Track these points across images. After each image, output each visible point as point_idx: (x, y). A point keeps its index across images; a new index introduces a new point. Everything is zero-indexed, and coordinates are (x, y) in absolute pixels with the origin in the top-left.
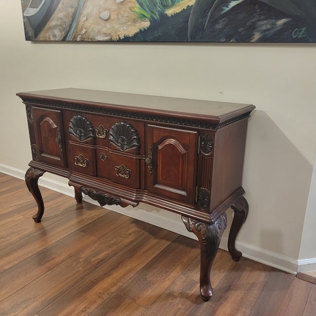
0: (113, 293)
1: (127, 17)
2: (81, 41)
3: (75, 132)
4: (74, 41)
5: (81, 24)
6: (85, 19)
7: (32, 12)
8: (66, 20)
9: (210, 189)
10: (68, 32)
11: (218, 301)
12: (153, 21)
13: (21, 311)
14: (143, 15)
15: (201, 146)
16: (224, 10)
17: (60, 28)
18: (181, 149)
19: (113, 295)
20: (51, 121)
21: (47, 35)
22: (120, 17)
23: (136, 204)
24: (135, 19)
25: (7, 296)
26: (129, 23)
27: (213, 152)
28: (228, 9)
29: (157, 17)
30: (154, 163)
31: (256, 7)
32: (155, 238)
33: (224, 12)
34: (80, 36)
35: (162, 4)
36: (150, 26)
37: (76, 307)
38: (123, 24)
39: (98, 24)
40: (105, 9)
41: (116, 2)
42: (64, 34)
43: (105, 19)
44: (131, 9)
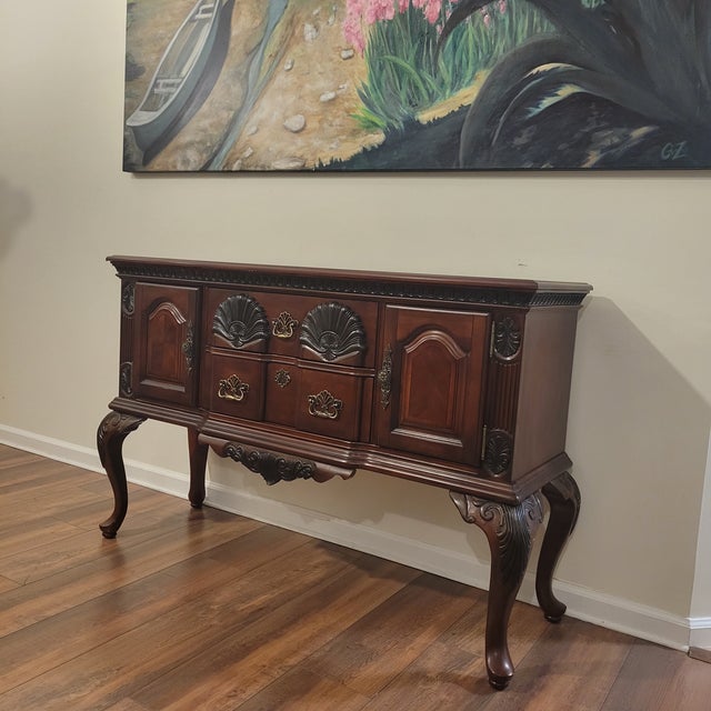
0: (292, 667)
1: (340, 126)
2: (240, 171)
3: (225, 330)
6: (254, 129)
7: (143, 118)
8: (216, 133)
9: (513, 431)
10: (215, 155)
11: (526, 692)
12: (391, 132)
13: (92, 691)
14: (373, 122)
15: (495, 342)
16: (530, 112)
17: (201, 147)
18: (454, 350)
19: (293, 671)
20: (175, 311)
21: (171, 160)
22: (326, 125)
23: (348, 473)
24: (354, 130)
25: (57, 663)
26: (344, 137)
27: (521, 353)
28: (537, 111)
29: (399, 125)
30: (395, 383)
31: (593, 107)
32: (371, 577)
33: (530, 115)
34: (239, 161)
35: (411, 103)
36: (384, 143)
37: (213, 688)
38: (330, 139)
39: (280, 140)
40: (297, 113)
41: (318, 101)
42: (207, 157)
43: (294, 129)
44: (348, 112)
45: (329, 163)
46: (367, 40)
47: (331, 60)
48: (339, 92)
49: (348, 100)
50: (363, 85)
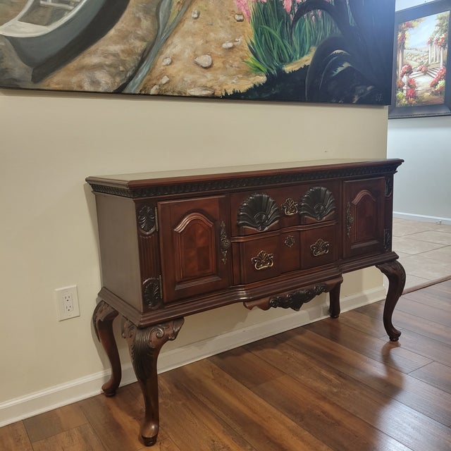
1: (238, 67)
2: (158, 95)
4: (144, 95)
5: (159, 68)
6: (168, 61)
7: (27, 30)
16: (333, 74)
17: (113, 70)
22: (228, 66)
24: (248, 72)
26: (240, 76)
28: (336, 73)
29: (274, 72)
36: (266, 82)
38: (231, 76)
39: (193, 73)
40: (205, 53)
41: (221, 46)
42: (122, 81)
43: (204, 66)
44: (242, 58)
45: (232, 93)
46: (251, 11)
47: (228, 19)
48: (235, 44)
49: (242, 50)
50: (251, 41)
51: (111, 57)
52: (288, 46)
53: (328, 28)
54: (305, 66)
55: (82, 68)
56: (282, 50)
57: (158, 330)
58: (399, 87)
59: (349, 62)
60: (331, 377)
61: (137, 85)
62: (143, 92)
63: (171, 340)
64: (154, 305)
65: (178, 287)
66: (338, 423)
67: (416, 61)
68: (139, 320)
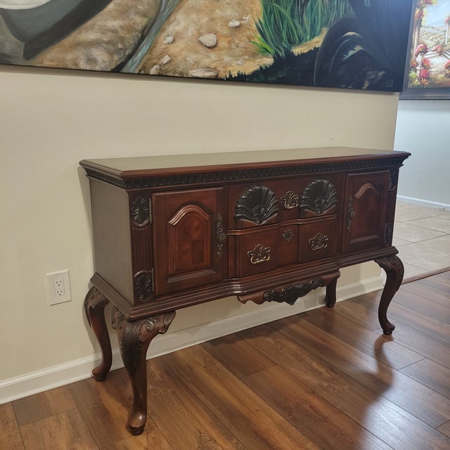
1: (244, 48)
2: (159, 75)
4: (143, 74)
5: (160, 47)
6: (170, 39)
10: (130, 57)
12: (277, 58)
14: (266, 49)
22: (233, 46)
24: (254, 53)
26: (246, 57)
28: (347, 57)
29: (282, 54)
35: (289, 40)
36: (273, 64)
38: (237, 57)
39: (196, 52)
40: (209, 32)
41: (226, 25)
42: (120, 59)
43: (208, 45)
44: (249, 38)
45: (236, 75)
48: (242, 22)
49: (249, 30)
50: (260, 20)
51: (109, 34)
52: (299, 26)
53: (342, 7)
54: (315, 48)
55: (78, 45)
56: (292, 30)
57: (148, 323)
58: (413, 67)
59: (361, 45)
60: (322, 370)
61: (136, 65)
62: (142, 72)
63: (162, 333)
64: (145, 297)
65: (172, 280)
66: (326, 419)
67: (432, 40)
68: (129, 313)
